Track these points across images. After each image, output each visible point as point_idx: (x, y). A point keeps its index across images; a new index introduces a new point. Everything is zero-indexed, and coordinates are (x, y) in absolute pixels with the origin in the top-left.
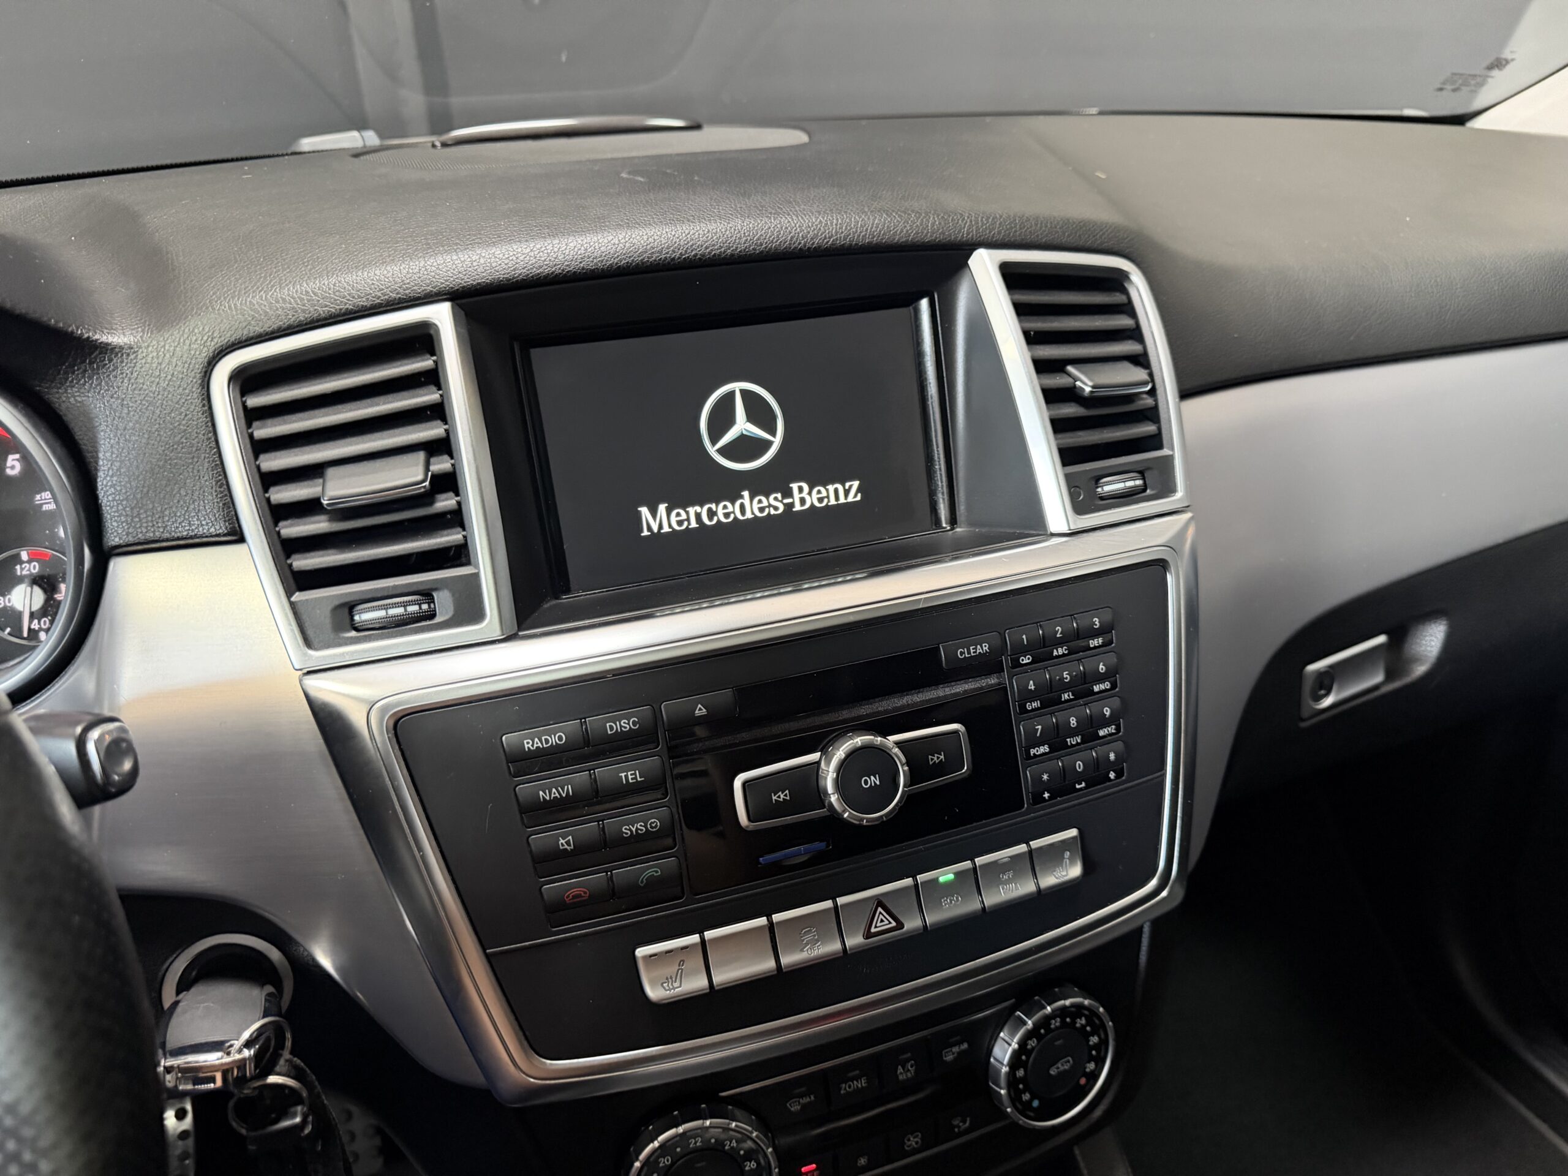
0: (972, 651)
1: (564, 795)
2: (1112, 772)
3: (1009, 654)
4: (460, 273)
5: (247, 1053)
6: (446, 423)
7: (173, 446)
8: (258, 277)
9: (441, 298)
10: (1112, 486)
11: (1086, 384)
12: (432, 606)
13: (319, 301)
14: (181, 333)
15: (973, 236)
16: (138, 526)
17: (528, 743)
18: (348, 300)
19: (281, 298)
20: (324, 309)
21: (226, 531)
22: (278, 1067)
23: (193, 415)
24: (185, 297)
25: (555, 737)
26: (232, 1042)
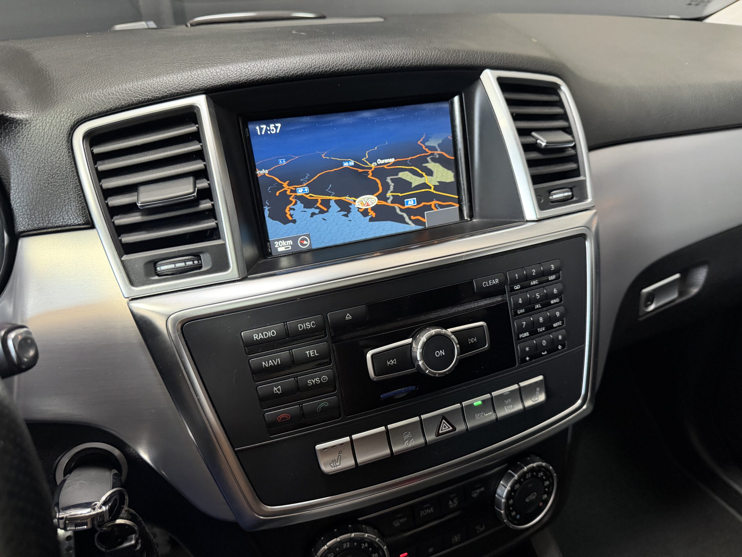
0: (490, 283)
1: (276, 364)
2: (559, 346)
3: (509, 284)
4: (210, 78)
5: (104, 508)
6: (204, 161)
7: (52, 175)
8: (98, 81)
9: (200, 92)
10: (557, 195)
11: (542, 141)
12: (200, 262)
13: (132, 94)
14: (55, 112)
15: (482, 62)
16: (34, 220)
17: (256, 336)
18: (149, 94)
19: (111, 92)
20: (135, 98)
21: (84, 222)
22: (121, 514)
23: (63, 158)
24: (57, 93)
25: (271, 333)
26: (96, 503)
